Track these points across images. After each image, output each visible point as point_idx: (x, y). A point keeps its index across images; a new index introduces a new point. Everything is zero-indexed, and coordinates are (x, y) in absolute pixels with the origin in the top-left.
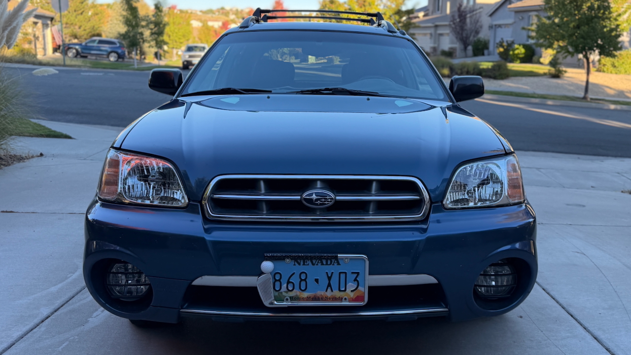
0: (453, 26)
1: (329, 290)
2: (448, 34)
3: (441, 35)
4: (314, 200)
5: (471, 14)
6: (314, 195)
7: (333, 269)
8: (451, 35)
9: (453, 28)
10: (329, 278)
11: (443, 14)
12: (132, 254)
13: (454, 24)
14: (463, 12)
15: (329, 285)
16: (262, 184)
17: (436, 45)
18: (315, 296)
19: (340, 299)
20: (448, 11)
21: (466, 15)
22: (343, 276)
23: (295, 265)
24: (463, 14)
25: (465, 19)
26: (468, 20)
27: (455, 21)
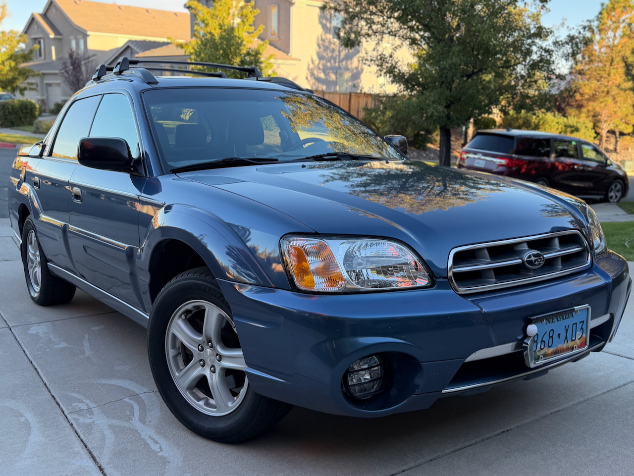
0: (66, 74)
1: (566, 342)
2: (58, 85)
3: (49, 85)
4: (533, 261)
5: (87, 61)
6: (532, 257)
7: (569, 321)
8: (63, 85)
9: (66, 78)
10: (567, 331)
11: (47, 61)
12: (409, 343)
13: (67, 72)
14: (76, 58)
15: (566, 337)
16: (486, 252)
17: (44, 97)
18: (556, 350)
19: (572, 349)
20: (54, 57)
21: (80, 62)
22: (575, 326)
23: (547, 324)
24: (77, 61)
25: (79, 66)
26: (83, 68)
27: (68, 69)
